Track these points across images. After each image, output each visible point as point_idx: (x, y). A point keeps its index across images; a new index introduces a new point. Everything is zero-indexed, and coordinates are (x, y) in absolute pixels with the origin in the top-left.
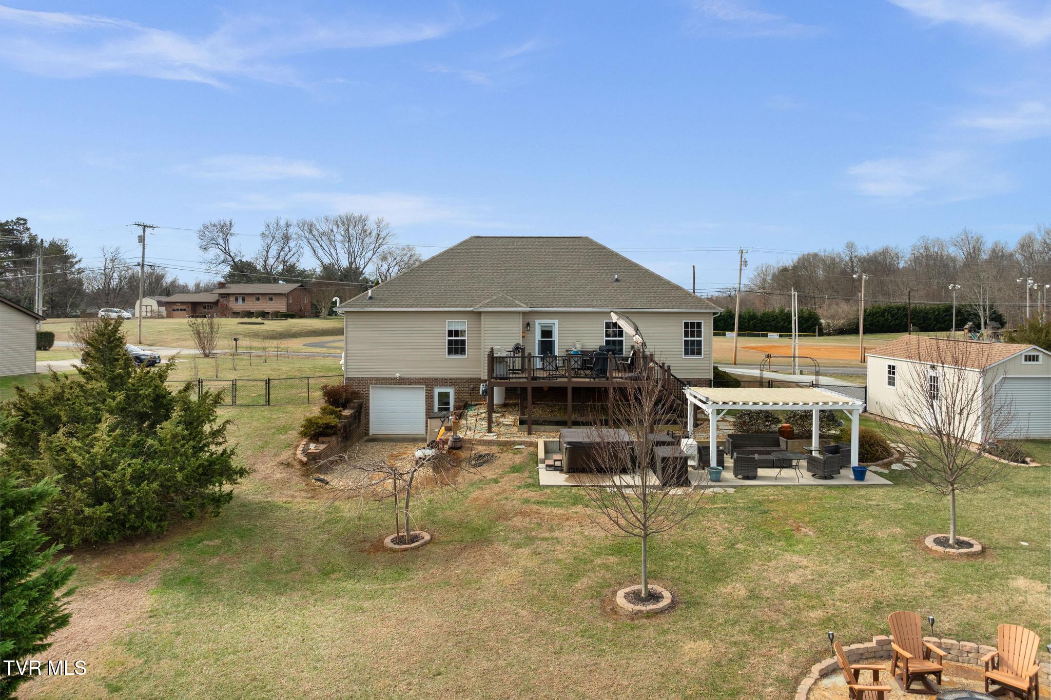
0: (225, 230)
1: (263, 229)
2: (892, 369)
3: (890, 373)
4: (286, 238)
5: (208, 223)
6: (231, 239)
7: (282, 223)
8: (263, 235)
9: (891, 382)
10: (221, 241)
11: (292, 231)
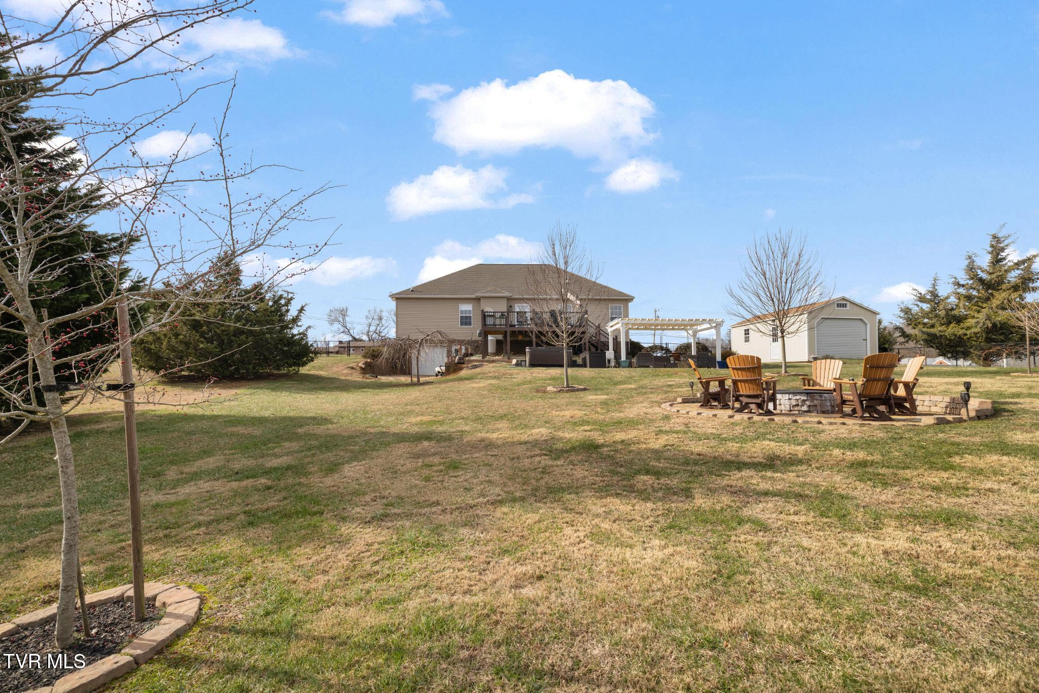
0: (343, 313)
1: (366, 313)
2: (747, 332)
3: (746, 334)
4: (380, 319)
5: (332, 309)
6: (347, 319)
7: (378, 310)
8: (367, 317)
9: (747, 340)
10: (341, 319)
11: (384, 314)
